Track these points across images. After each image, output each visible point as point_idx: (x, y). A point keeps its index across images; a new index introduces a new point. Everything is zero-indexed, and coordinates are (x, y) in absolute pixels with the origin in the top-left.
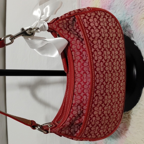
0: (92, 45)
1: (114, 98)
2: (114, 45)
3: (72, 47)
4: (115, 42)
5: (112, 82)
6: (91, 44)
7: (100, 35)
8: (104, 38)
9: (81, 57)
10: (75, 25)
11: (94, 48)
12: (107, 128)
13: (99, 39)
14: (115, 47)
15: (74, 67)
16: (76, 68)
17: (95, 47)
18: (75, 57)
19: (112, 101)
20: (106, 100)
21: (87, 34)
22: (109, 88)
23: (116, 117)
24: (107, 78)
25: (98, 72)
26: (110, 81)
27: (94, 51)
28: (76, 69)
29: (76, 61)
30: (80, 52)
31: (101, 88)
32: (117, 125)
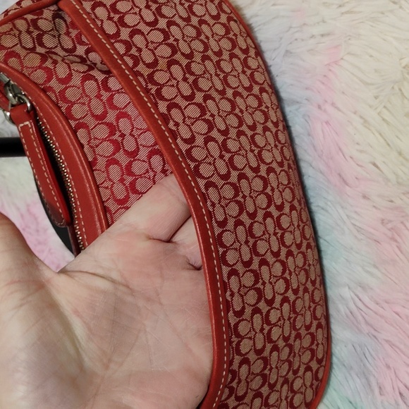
0: (154, 89)
1: (292, 270)
2: (235, 76)
3: (73, 112)
4: (234, 69)
5: (272, 209)
6: (150, 86)
7: (175, 50)
8: (190, 56)
9: (115, 142)
10: (68, 34)
11: (163, 98)
12: (290, 395)
13: (172, 62)
14: (243, 85)
15: (97, 187)
16: (108, 192)
17: (168, 92)
18: (91, 147)
19: (287, 282)
20: (267, 282)
21: (121, 57)
22: (267, 236)
23: (312, 343)
24: (251, 197)
25: (211, 179)
26: (264, 206)
27: (169, 108)
28: (105, 194)
29: (101, 162)
30: (109, 125)
31: (238, 241)
32: (320, 375)
